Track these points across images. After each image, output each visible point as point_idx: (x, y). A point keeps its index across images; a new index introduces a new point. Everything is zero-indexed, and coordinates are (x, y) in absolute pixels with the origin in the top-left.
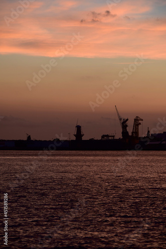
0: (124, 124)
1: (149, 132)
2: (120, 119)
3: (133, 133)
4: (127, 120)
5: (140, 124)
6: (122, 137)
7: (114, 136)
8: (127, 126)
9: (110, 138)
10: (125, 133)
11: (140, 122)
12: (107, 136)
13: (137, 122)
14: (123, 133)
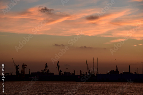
0: (17, 68)
1: (30, 71)
2: (15, 65)
3: (21, 72)
4: (19, 65)
5: (25, 67)
6: (16, 74)
7: (11, 74)
8: (18, 68)
9: (9, 75)
10: (17, 72)
11: (25, 66)
12: (8, 74)
13: (24, 66)
14: (16, 72)
